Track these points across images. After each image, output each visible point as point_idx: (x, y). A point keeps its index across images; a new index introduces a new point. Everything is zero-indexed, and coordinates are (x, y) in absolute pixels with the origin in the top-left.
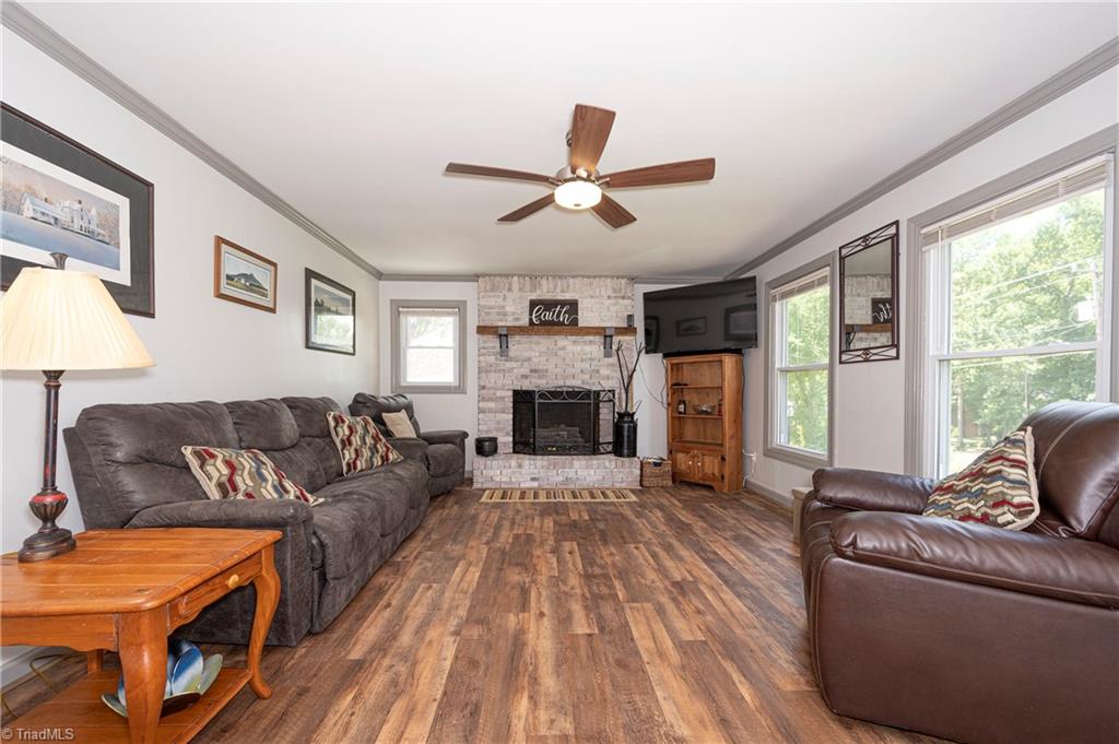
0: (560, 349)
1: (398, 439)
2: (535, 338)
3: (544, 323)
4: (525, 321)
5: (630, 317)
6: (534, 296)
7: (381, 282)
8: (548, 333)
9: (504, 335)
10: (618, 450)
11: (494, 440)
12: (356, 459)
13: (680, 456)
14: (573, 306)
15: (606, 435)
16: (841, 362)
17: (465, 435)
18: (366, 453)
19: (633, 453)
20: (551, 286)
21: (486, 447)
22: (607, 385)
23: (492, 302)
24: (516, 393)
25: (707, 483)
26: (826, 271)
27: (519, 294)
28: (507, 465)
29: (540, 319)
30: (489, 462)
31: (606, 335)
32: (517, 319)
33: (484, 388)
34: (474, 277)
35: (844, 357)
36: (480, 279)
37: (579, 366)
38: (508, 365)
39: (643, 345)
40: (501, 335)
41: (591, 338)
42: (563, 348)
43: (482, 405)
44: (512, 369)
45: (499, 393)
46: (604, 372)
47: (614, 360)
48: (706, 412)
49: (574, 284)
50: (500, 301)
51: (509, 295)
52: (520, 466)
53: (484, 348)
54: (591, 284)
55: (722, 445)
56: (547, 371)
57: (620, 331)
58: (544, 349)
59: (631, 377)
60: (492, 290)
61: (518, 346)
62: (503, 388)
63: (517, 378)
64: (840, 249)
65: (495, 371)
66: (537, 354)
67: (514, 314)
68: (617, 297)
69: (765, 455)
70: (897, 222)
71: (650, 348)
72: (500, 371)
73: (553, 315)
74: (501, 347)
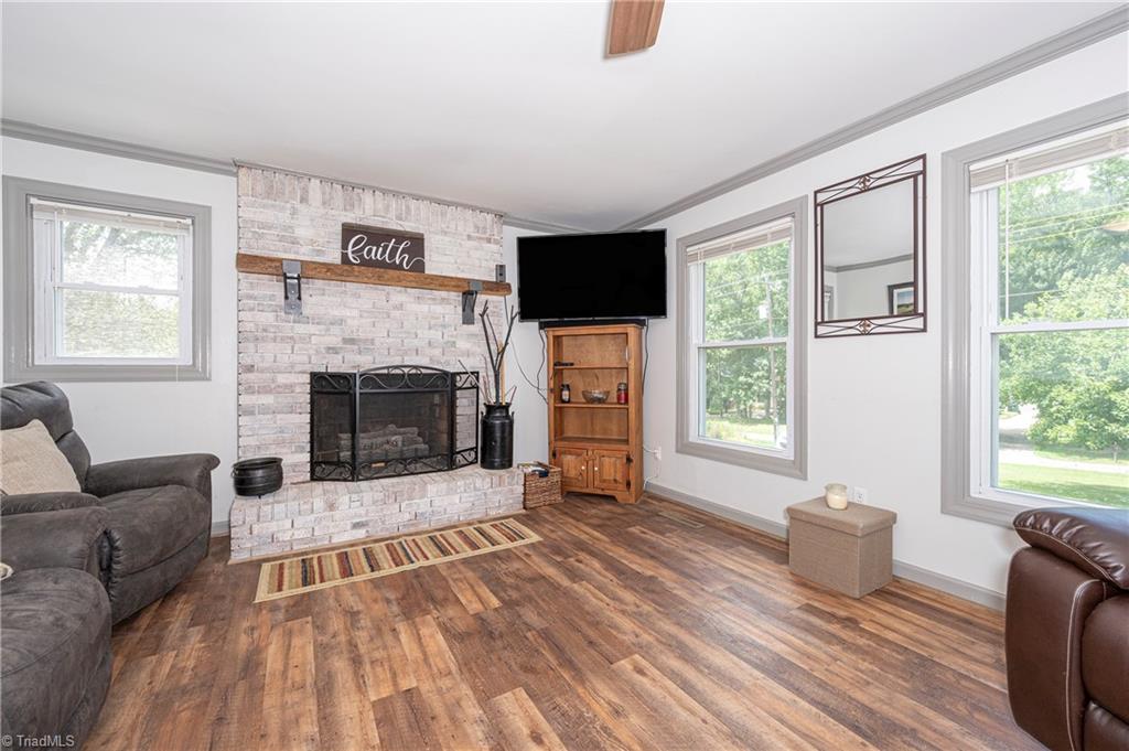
0: (395, 308)
2: (351, 287)
3: (366, 263)
4: (333, 256)
5: (501, 269)
6: (351, 219)
8: (380, 281)
9: (292, 279)
10: (487, 463)
11: (273, 464)
13: (568, 459)
14: (416, 244)
15: (467, 436)
16: (816, 336)
17: (212, 462)
19: (507, 462)
20: (380, 206)
21: (256, 479)
22: (471, 364)
23: (267, 215)
24: (317, 378)
25: (607, 493)
26: (787, 222)
27: (322, 211)
28: (308, 507)
29: (361, 257)
30: (267, 509)
31: (469, 293)
32: (319, 252)
33: (250, 369)
34: (235, 167)
35: (822, 330)
36: (243, 172)
37: (426, 334)
38: (301, 329)
39: (516, 310)
40: (286, 276)
41: (444, 294)
42: (400, 307)
43: (246, 400)
44: (307, 339)
45: (282, 379)
46: (462, 344)
47: (477, 328)
48: (600, 401)
49: (418, 209)
50: (284, 217)
51: (302, 208)
52: (331, 507)
53: (250, 297)
54: (443, 214)
55: (627, 442)
56: (373, 340)
57: (487, 287)
58: (368, 306)
59: (501, 353)
60: (268, 195)
61: (321, 298)
62: (290, 369)
63: (318, 352)
64: (816, 193)
65: (275, 340)
66: (355, 313)
67: (312, 242)
68: (480, 238)
69: (677, 451)
70: (923, 157)
71: (526, 313)
72: (282, 339)
73: (384, 252)
74: (286, 297)
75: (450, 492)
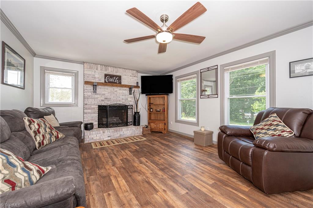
0: (115, 91)
2: (106, 87)
3: (109, 82)
4: (103, 81)
5: (137, 83)
6: (106, 73)
7: (34, 58)
8: (113, 86)
9: (95, 86)
10: (135, 125)
11: (92, 124)
12: (43, 140)
13: (152, 124)
14: (120, 78)
15: (130, 119)
16: (201, 98)
17: (81, 123)
18: (48, 136)
19: (139, 125)
20: (112, 70)
21: (89, 127)
22: (131, 103)
23: (90, 73)
24: (99, 106)
25: (160, 131)
26: (195, 75)
27: (101, 71)
28: (99, 132)
29: (108, 81)
30: (91, 133)
31: (130, 88)
32: (100, 80)
33: (86, 104)
34: (83, 63)
35: (201, 97)
36: (85, 64)
37: (122, 97)
38: (96, 96)
39: (141, 92)
40: (94, 85)
41: (125, 88)
42: (116, 91)
44: (97, 98)
45: (92, 106)
47: (132, 96)
48: (159, 111)
49: (120, 70)
50: (93, 73)
51: (97, 71)
52: (104, 132)
53: (86, 90)
54: (125, 71)
55: (165, 120)
56: (111, 98)
57: (135, 87)
58: (110, 91)
59: (138, 101)
60: (90, 68)
61: (100, 89)
62: (94, 104)
63: (100, 101)
64: (200, 70)
65: (91, 98)
66: (107, 93)
67: (99, 78)
68: (133, 76)
69: (175, 122)
70: (217, 65)
71: (143, 92)
72: (93, 98)
73: (113, 80)
74: (93, 90)
75: (127, 130)
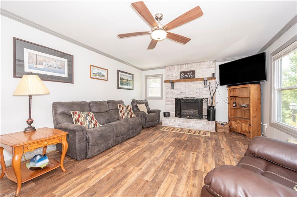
0: (190, 86)
1: (141, 111)
2: (181, 83)
3: (184, 78)
5: (214, 74)
6: (181, 71)
7: (143, 71)
8: (185, 81)
9: (172, 83)
11: (169, 113)
12: (123, 116)
13: (233, 122)
14: (193, 72)
15: (205, 113)
17: (160, 111)
18: (126, 114)
19: (214, 120)
20: (187, 67)
21: (166, 115)
22: (206, 97)
23: (169, 73)
24: (176, 99)
25: (243, 133)
27: (177, 70)
28: (171, 120)
30: (166, 119)
31: (205, 81)
32: (176, 78)
33: (167, 98)
34: (165, 67)
36: (166, 68)
37: (196, 91)
38: (174, 91)
39: (219, 83)
41: (200, 82)
42: (191, 85)
43: (167, 103)
44: (175, 93)
45: (171, 99)
46: (204, 92)
47: (208, 88)
48: (244, 107)
49: (194, 65)
50: (172, 73)
51: (174, 71)
52: (175, 121)
53: (167, 87)
54: (200, 65)
55: (249, 119)
56: (185, 93)
57: (209, 79)
58: (185, 86)
59: (214, 94)
60: (169, 70)
61: (176, 85)
62: (172, 98)
63: (176, 95)
65: (170, 93)
66: (182, 88)
67: (176, 76)
68: (209, 68)
69: (270, 125)
71: (222, 83)
72: (171, 93)
73: (187, 75)
74: (172, 86)
75: (196, 123)
